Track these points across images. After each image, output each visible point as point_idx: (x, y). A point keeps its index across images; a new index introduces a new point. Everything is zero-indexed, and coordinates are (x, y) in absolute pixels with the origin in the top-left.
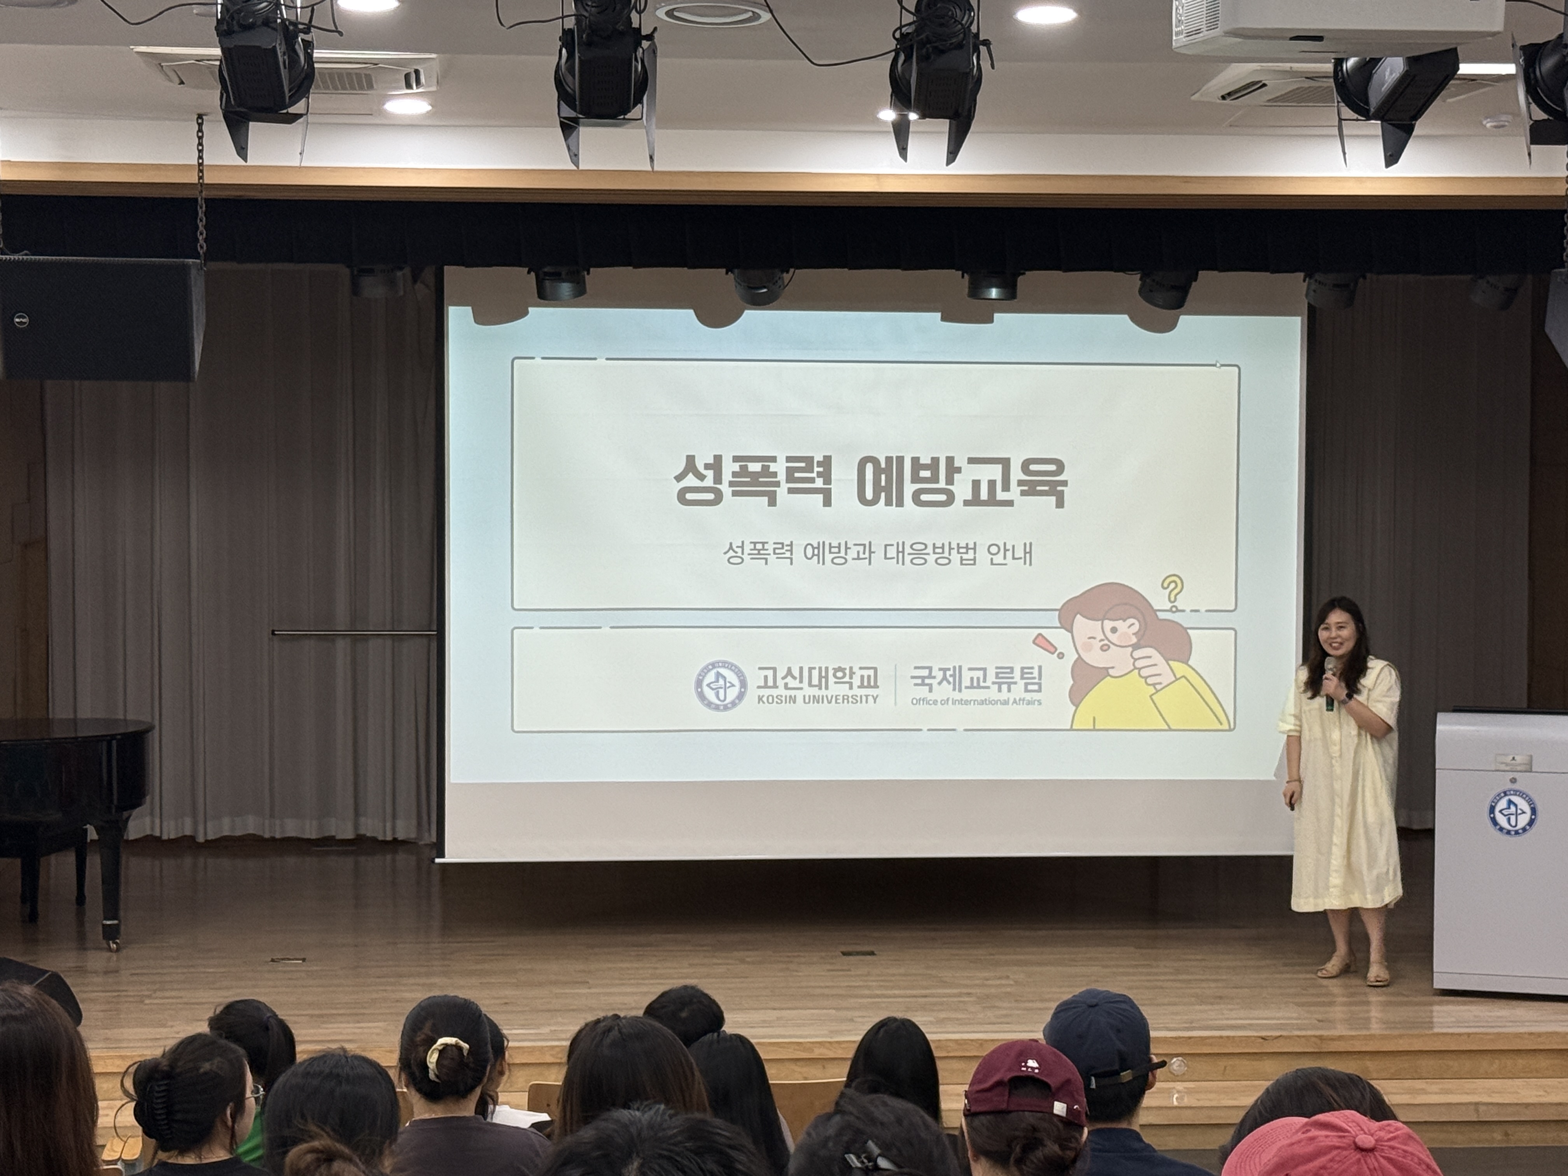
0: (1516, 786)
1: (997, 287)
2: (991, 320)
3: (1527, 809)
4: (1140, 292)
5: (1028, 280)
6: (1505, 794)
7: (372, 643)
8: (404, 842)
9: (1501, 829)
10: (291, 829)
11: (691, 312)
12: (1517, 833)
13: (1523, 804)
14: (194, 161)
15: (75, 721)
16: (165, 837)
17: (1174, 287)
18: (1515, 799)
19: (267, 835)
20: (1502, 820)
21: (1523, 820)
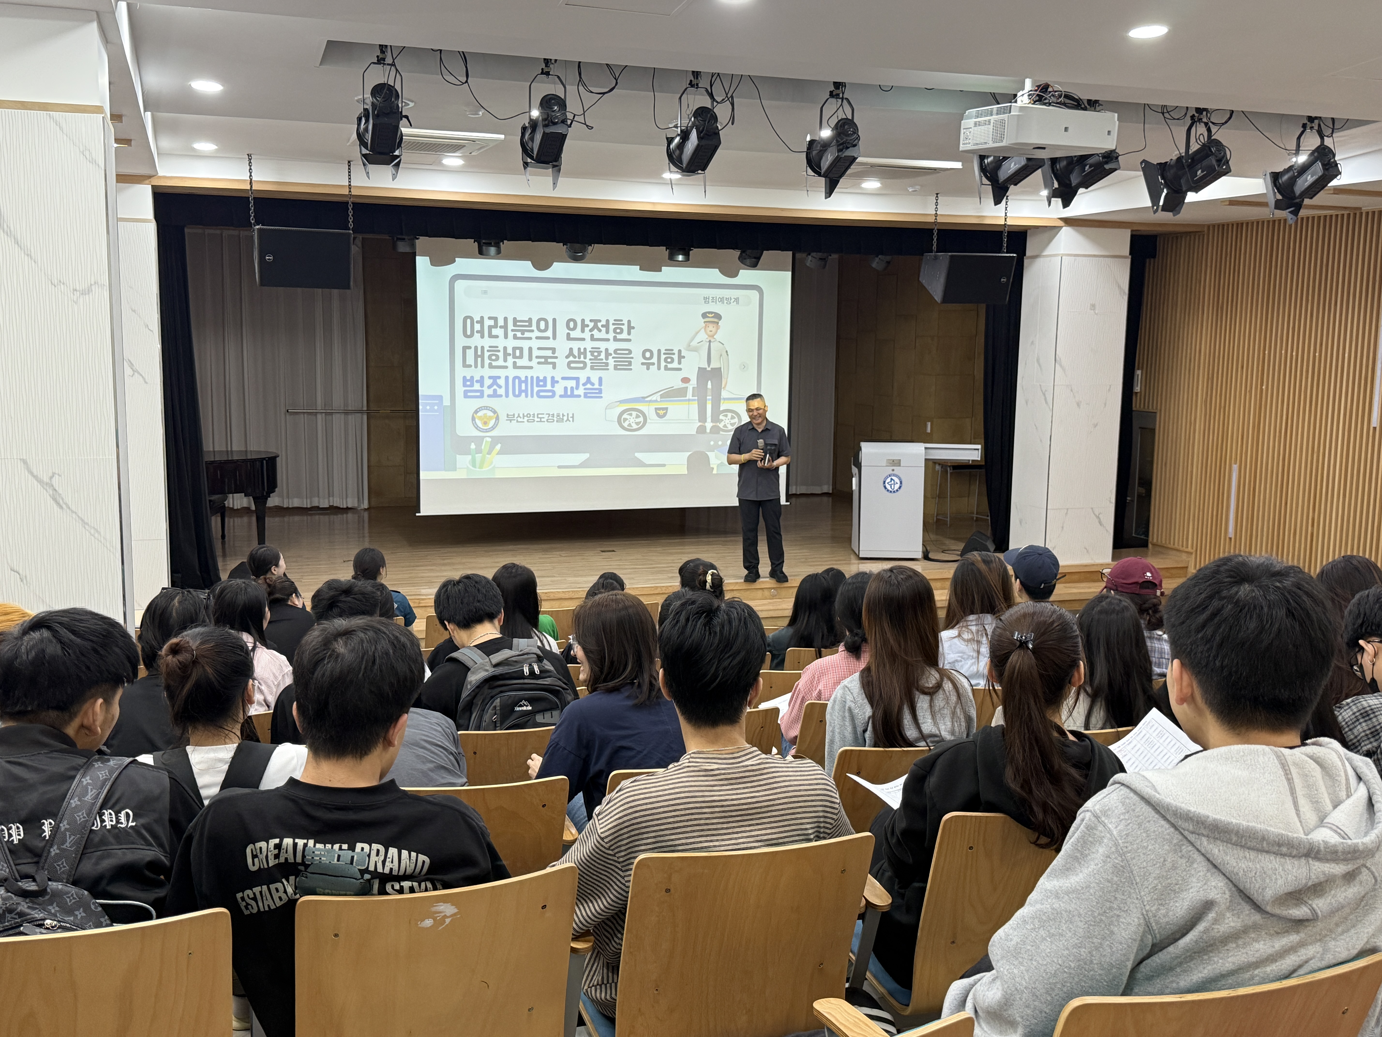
1: (682, 255)
3: (899, 482)
4: (739, 259)
5: (695, 252)
7: (335, 417)
8: (350, 508)
10: (296, 503)
11: (530, 263)
13: (897, 480)
15: (246, 452)
16: (235, 508)
17: (755, 258)
18: (893, 478)
21: (897, 486)
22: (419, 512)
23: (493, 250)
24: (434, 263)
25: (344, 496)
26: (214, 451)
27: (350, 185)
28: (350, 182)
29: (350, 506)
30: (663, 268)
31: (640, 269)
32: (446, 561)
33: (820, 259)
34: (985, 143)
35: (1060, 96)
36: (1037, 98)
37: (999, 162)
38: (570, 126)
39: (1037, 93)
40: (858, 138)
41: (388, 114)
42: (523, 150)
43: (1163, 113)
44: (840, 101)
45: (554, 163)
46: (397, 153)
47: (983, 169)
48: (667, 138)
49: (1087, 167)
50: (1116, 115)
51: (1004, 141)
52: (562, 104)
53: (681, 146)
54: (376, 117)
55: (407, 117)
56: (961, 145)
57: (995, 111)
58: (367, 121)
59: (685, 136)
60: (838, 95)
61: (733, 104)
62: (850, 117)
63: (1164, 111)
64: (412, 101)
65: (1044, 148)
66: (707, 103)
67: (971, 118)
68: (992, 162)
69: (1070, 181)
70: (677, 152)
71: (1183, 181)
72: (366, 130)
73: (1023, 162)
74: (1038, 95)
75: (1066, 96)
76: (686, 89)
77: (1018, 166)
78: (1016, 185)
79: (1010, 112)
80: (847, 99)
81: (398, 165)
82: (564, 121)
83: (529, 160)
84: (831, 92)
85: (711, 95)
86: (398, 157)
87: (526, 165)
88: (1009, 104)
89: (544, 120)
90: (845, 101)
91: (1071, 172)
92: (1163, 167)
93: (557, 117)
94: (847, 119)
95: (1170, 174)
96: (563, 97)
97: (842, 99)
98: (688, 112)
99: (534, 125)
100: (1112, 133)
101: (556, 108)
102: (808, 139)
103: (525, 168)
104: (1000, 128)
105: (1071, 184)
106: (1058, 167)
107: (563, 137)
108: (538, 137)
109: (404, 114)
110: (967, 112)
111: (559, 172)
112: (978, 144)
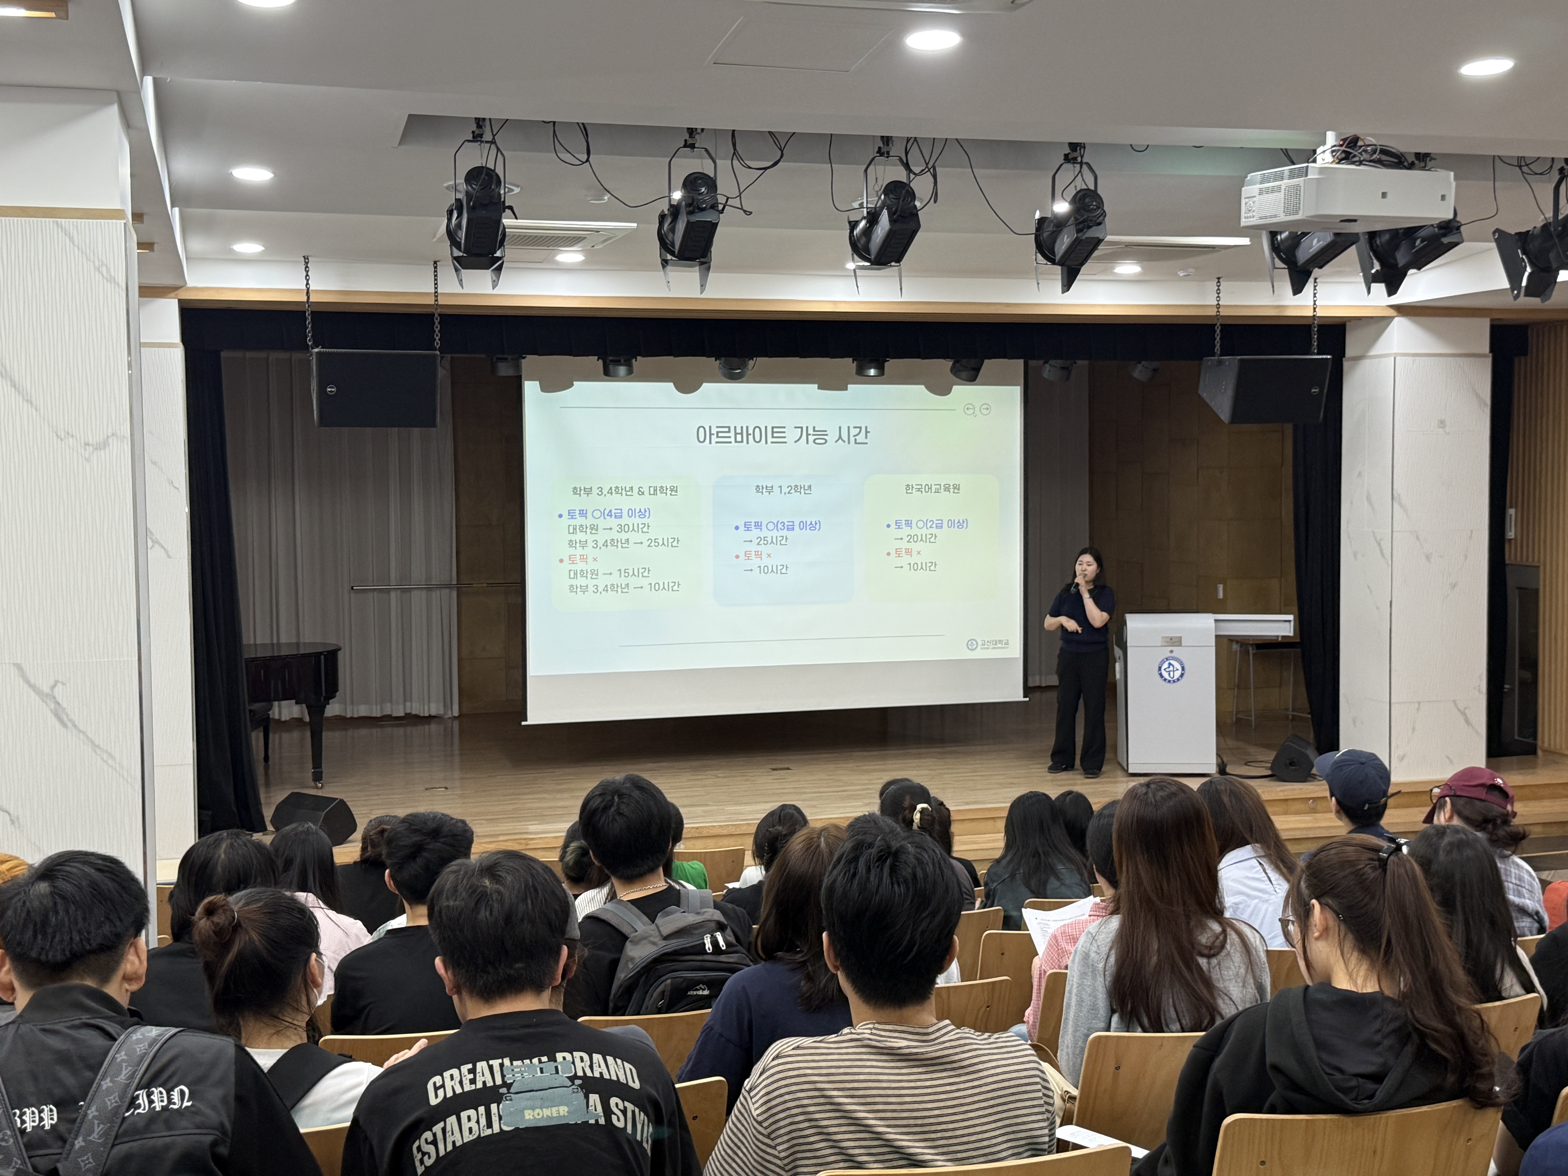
0: (1172, 655)
1: (874, 368)
2: (846, 389)
3: (1179, 667)
5: (891, 365)
6: (1167, 659)
7: (415, 593)
8: (434, 717)
9: (1165, 680)
10: (363, 711)
11: (671, 384)
12: (1174, 681)
13: (1177, 665)
14: (433, 291)
15: (299, 644)
16: (283, 719)
17: (973, 369)
18: (1172, 662)
19: (348, 716)
21: (1177, 674)
22: (526, 720)
23: (622, 370)
24: (545, 388)
25: (426, 701)
26: (255, 645)
27: (436, 292)
28: (436, 288)
29: (433, 713)
30: (849, 386)
31: (819, 388)
32: (563, 787)
33: (1062, 368)
34: (1275, 216)
35: (1374, 152)
36: (1343, 155)
37: (1296, 239)
38: (722, 211)
39: (1343, 148)
40: (1104, 214)
41: (487, 205)
42: (661, 244)
43: (1520, 167)
44: (1078, 166)
45: (702, 260)
46: (498, 254)
47: (1276, 248)
48: (850, 222)
49: (1418, 242)
50: (1452, 174)
51: (1301, 212)
52: (711, 184)
53: (868, 232)
54: (471, 210)
55: (511, 208)
56: (1243, 220)
57: (1286, 173)
58: (460, 215)
59: (873, 218)
60: (1076, 159)
61: (935, 176)
62: (1092, 187)
63: (1521, 163)
64: (518, 186)
65: (1355, 221)
66: (901, 175)
67: (1255, 184)
68: (1287, 239)
69: (1396, 260)
70: (863, 240)
71: (1552, 256)
72: (459, 226)
73: (1329, 238)
74: (1344, 151)
75: (1384, 152)
76: (873, 159)
77: (1322, 244)
78: (1321, 267)
79: (1307, 175)
80: (1087, 164)
81: (499, 269)
82: (714, 207)
83: (669, 257)
84: (1066, 156)
85: (907, 166)
86: (499, 259)
87: (665, 263)
88: (1306, 165)
89: (688, 205)
90: (1084, 166)
91: (1397, 248)
92: (1523, 238)
93: (704, 202)
94: (1088, 189)
95: (1533, 246)
96: (712, 175)
97: (1081, 163)
98: (877, 188)
99: (675, 210)
100: (1447, 198)
101: (703, 189)
102: (1037, 215)
103: (664, 267)
104: (1294, 196)
105: (1397, 265)
106: (1378, 242)
107: (714, 226)
108: (681, 226)
109: (507, 205)
110: (1249, 176)
111: (708, 269)
112: (1266, 217)
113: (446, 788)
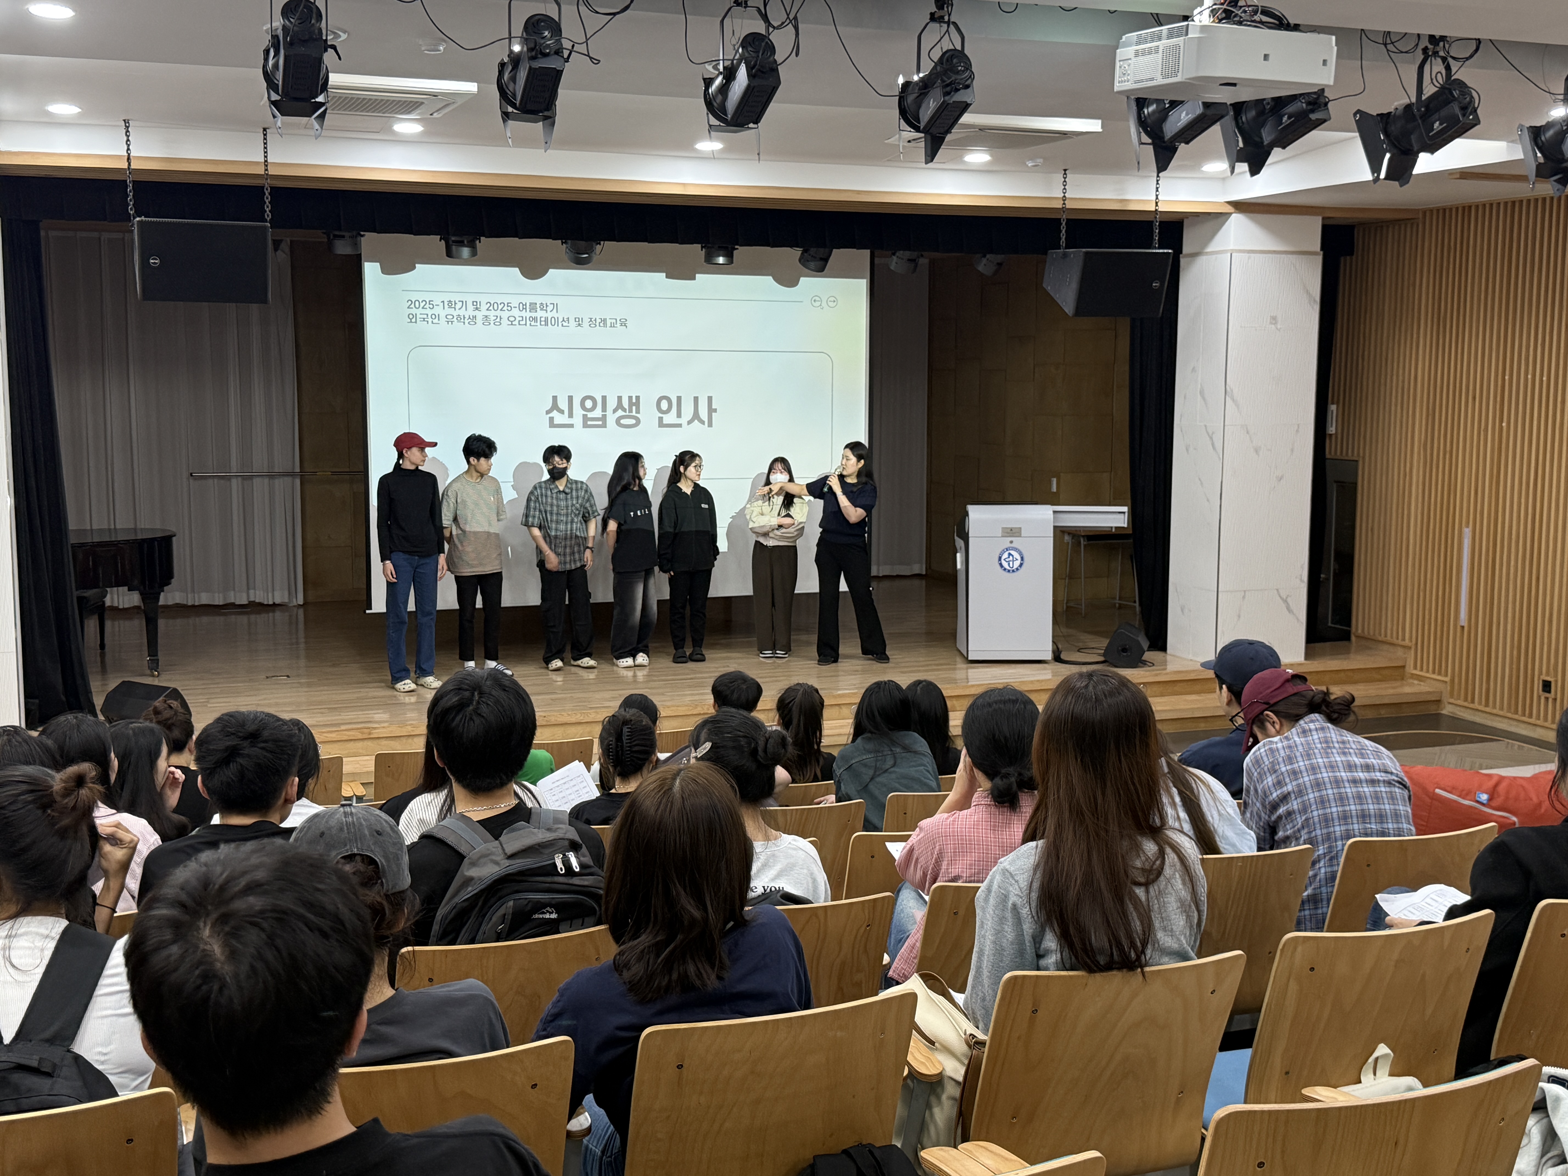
1: (723, 256)
2: (694, 279)
3: (1019, 558)
4: (800, 261)
5: (740, 252)
7: (256, 481)
8: (279, 605)
9: (1005, 569)
10: (204, 599)
11: (517, 269)
12: (1013, 571)
13: (1016, 555)
14: (263, 158)
15: (135, 530)
16: (121, 607)
17: (821, 259)
18: (1012, 552)
19: (190, 604)
20: (1005, 564)
21: (1017, 564)
22: (371, 609)
23: (466, 252)
24: (386, 270)
25: (270, 589)
26: (83, 530)
27: (266, 161)
28: (266, 157)
29: (277, 601)
30: (698, 276)
31: (667, 277)
33: (909, 260)
34: (1152, 79)
35: (1256, 12)
36: (1224, 15)
37: (1163, 114)
38: (567, 60)
39: (1225, 7)
40: (972, 77)
41: (305, 41)
42: (501, 95)
43: (1385, 45)
44: (945, 26)
45: (546, 113)
46: (320, 99)
47: (1143, 123)
48: (704, 79)
49: (1285, 118)
50: (1334, 38)
51: (1180, 74)
52: (556, 28)
53: (724, 89)
54: (290, 45)
55: (334, 47)
56: (1116, 84)
57: (1165, 33)
58: (277, 54)
59: (730, 74)
60: (942, 17)
61: (796, 28)
62: (959, 48)
63: (1387, 40)
64: (345, 32)
65: (1234, 85)
66: (760, 27)
67: (1130, 46)
68: (1154, 112)
69: (1261, 138)
70: (719, 98)
71: (1413, 138)
72: (276, 66)
73: (1199, 110)
74: (1225, 11)
75: (1266, 12)
76: (730, 9)
77: (1191, 117)
78: (1187, 143)
79: (1187, 34)
80: (955, 24)
81: (322, 116)
82: (558, 52)
83: (510, 109)
84: (932, 15)
85: (765, 17)
86: (321, 104)
87: (506, 116)
88: (1185, 23)
89: (530, 50)
90: (951, 26)
91: (1263, 125)
92: (1385, 118)
93: (548, 46)
94: (955, 50)
95: (1394, 129)
96: (557, 20)
97: (948, 23)
98: (734, 42)
99: (515, 60)
100: (1328, 63)
101: (546, 33)
102: (901, 80)
103: (504, 121)
104: (1173, 57)
105: (1262, 143)
106: (1244, 119)
107: (558, 74)
108: (522, 75)
109: (329, 43)
110: (1124, 37)
111: (553, 124)
112: (1142, 81)
113: (288, 676)
